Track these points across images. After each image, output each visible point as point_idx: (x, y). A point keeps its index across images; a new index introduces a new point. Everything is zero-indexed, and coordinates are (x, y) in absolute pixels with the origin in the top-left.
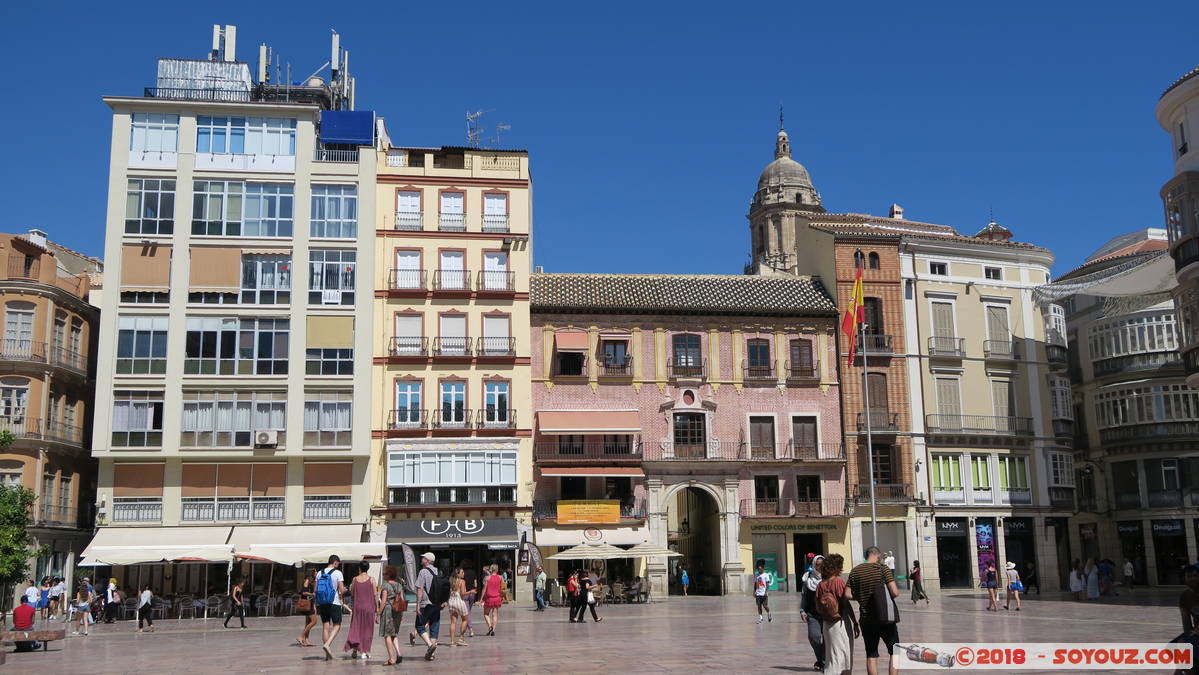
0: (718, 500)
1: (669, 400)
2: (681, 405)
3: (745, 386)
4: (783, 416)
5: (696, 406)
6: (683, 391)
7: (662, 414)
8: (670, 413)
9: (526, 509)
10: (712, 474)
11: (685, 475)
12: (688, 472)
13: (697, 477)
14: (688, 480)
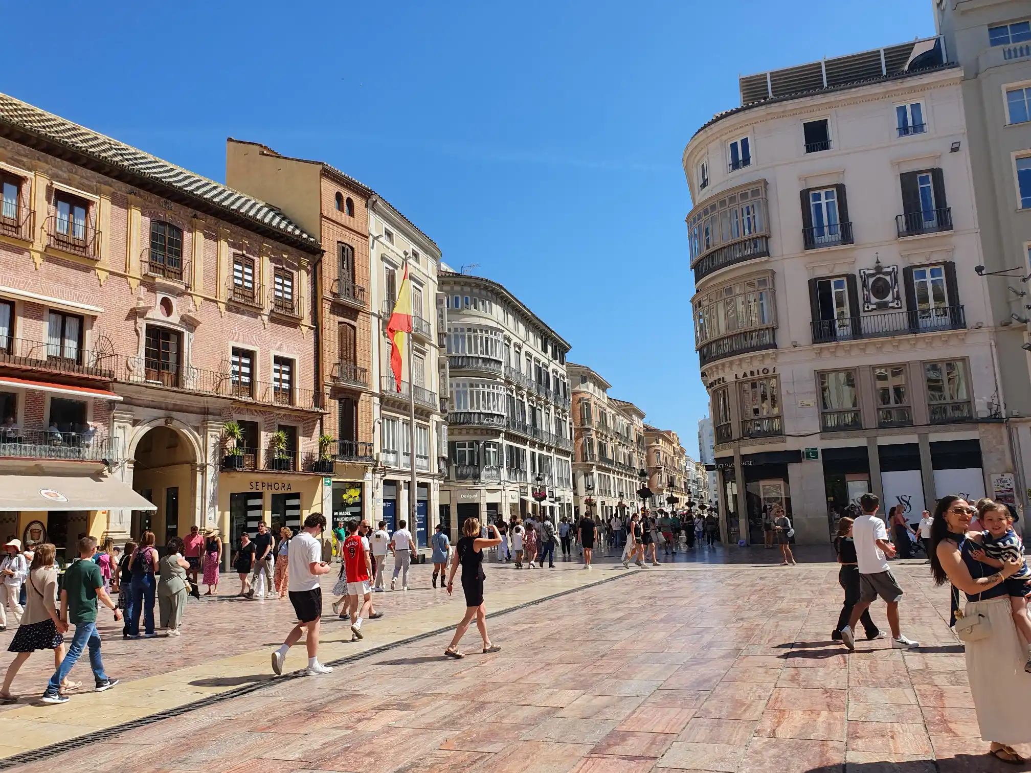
0: (196, 445)
1: (142, 304)
2: (157, 315)
3: (229, 309)
4: (265, 354)
5: (174, 320)
6: (160, 296)
7: (132, 322)
8: (142, 324)
10: (191, 412)
11: (160, 408)
12: (163, 406)
13: (175, 414)
14: (163, 416)
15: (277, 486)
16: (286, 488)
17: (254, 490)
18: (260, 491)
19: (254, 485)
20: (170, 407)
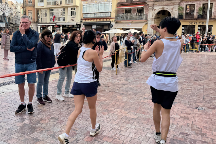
0: (171, 13)
9: (113, 18)
10: (170, 5)
11: (161, 6)
13: (165, 7)
15: (200, 23)
17: (191, 25)
19: (191, 23)
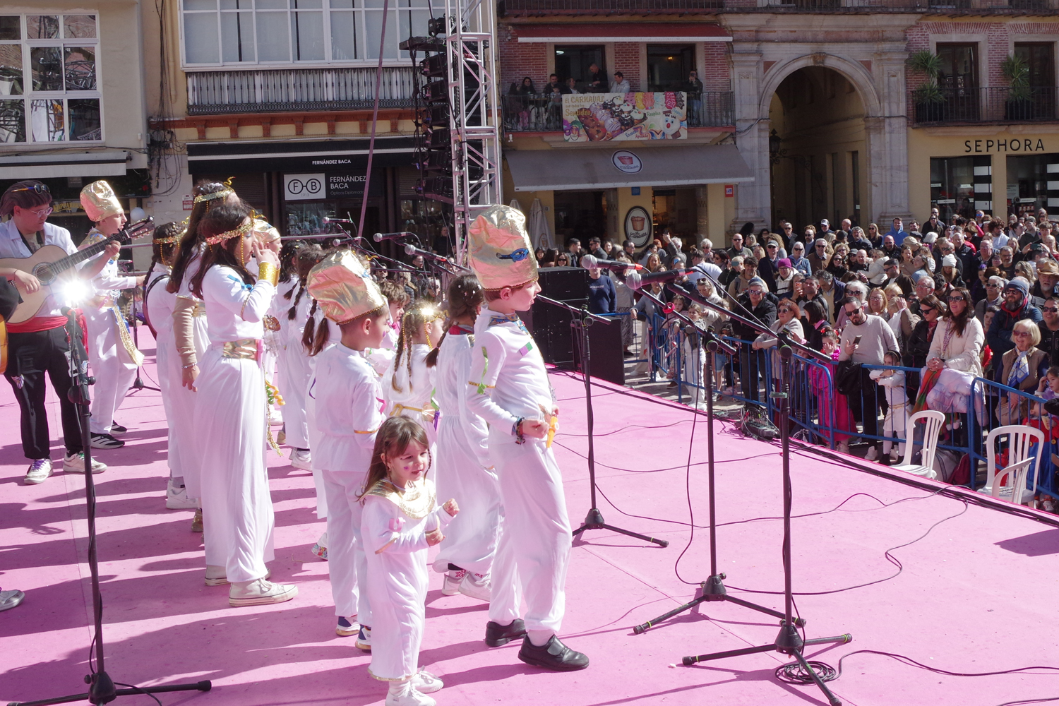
10: (856, 41)
11: (804, 41)
12: (809, 36)
13: (828, 48)
14: (809, 52)
15: (1015, 145)
16: (1034, 146)
17: (973, 153)
18: (984, 153)
19: (972, 145)
20: (821, 36)
